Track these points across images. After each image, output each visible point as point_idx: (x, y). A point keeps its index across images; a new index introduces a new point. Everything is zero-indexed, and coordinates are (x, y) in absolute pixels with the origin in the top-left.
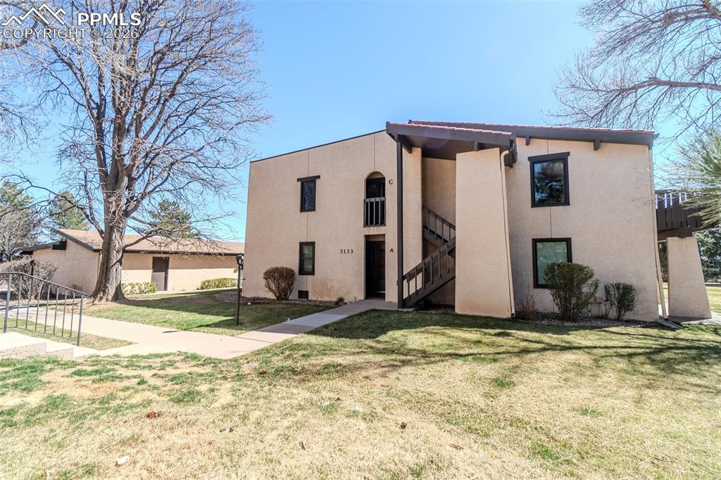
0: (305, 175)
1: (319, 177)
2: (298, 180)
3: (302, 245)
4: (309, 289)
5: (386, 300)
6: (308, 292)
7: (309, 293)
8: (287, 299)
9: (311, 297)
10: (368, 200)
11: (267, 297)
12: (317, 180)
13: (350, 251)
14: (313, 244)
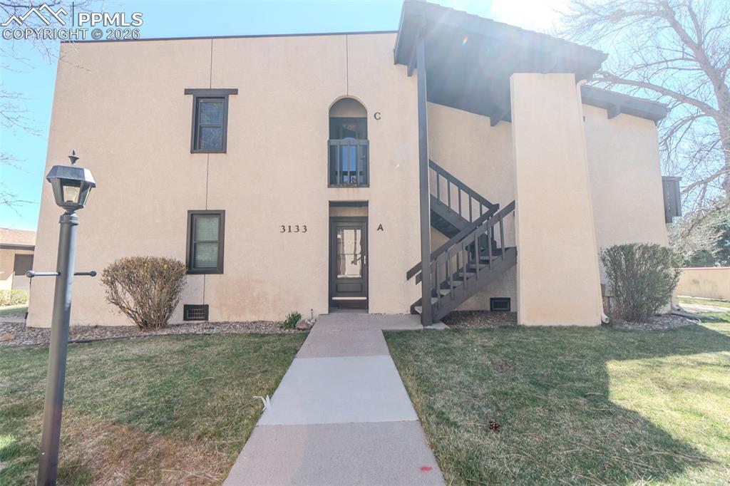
0: (202, 84)
1: (235, 92)
2: (187, 92)
3: (193, 217)
4: (211, 300)
5: (370, 312)
6: (207, 306)
7: (211, 310)
8: (165, 326)
9: (213, 316)
10: (334, 142)
11: (101, 323)
12: (231, 97)
13: (302, 229)
14: (219, 215)
